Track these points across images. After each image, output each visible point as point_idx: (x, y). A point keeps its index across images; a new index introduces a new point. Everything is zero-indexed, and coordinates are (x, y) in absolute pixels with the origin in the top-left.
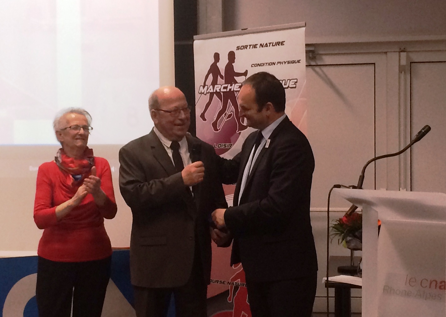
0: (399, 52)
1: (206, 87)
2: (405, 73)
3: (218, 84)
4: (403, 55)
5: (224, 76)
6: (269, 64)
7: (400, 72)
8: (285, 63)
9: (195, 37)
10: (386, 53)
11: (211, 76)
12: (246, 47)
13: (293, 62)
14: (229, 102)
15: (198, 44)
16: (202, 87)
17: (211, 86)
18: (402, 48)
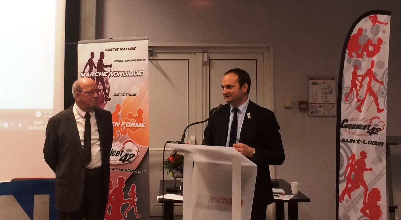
0: (203, 53)
1: (85, 73)
2: (206, 65)
3: (93, 71)
4: (205, 55)
5: (97, 67)
6: (126, 61)
7: (203, 65)
8: (136, 61)
9: (79, 42)
10: (195, 53)
11: (88, 67)
12: (111, 50)
13: (141, 60)
14: (100, 84)
15: (80, 46)
16: (82, 73)
17: (89, 73)
18: (205, 51)
